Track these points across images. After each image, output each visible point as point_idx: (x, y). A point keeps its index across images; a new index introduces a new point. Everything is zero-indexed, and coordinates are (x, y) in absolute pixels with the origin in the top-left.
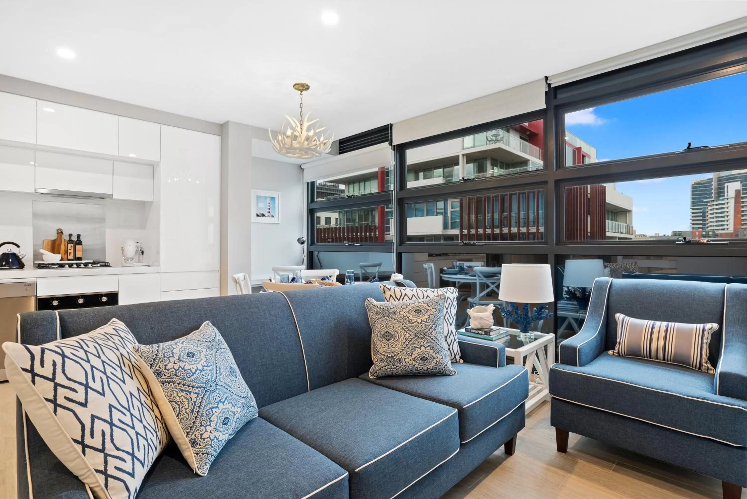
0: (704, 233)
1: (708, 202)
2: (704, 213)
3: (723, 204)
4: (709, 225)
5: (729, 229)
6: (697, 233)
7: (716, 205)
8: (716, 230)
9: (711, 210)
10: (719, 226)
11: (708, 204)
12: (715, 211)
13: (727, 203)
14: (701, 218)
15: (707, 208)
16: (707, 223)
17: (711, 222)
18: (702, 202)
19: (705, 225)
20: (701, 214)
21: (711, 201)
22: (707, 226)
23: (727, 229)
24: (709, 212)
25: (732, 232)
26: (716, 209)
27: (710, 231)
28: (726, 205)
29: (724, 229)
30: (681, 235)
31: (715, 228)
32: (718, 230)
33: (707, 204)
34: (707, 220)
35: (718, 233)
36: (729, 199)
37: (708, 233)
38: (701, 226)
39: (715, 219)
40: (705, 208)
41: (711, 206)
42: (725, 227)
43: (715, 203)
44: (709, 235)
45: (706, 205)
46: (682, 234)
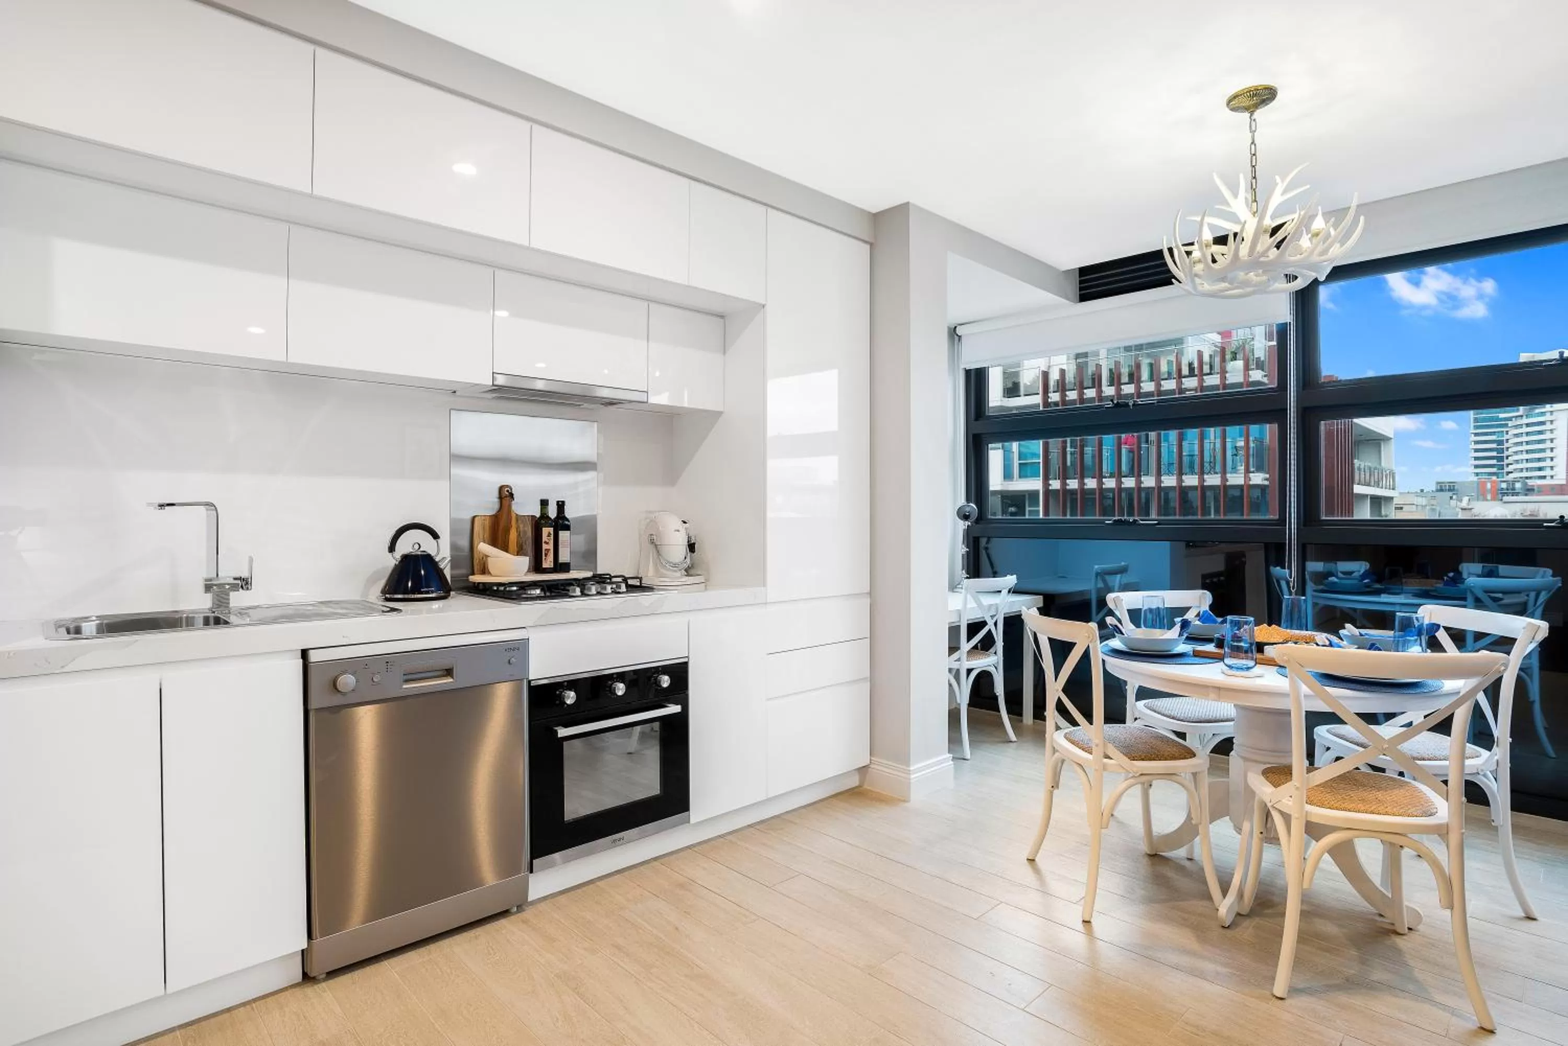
0: (1504, 485)
1: (1510, 419)
2: (1500, 443)
3: (1543, 423)
4: (1511, 468)
5: (1554, 477)
6: (1489, 486)
7: (1528, 425)
8: (1527, 478)
9: (1516, 435)
10: (1532, 469)
11: (1510, 424)
12: (1525, 439)
13: (1552, 422)
14: (1494, 454)
15: (1507, 432)
16: (1508, 465)
17: (1517, 462)
18: (1498, 419)
19: (1503, 469)
20: (1494, 446)
21: (1516, 417)
22: (1506, 470)
23: (1552, 477)
24: (1510, 441)
25: (1564, 482)
26: (1527, 434)
27: (1515, 481)
28: (1548, 426)
29: (1544, 477)
30: (1454, 490)
31: (1525, 474)
32: (1531, 478)
33: (1508, 424)
34: (1507, 458)
35: (1533, 486)
36: (1555, 413)
37: (1513, 484)
38: (1494, 470)
39: (1525, 456)
40: (1503, 432)
41: (1516, 427)
42: (1547, 472)
43: (1525, 421)
44: (1514, 489)
45: (1506, 425)
46: (1456, 488)
